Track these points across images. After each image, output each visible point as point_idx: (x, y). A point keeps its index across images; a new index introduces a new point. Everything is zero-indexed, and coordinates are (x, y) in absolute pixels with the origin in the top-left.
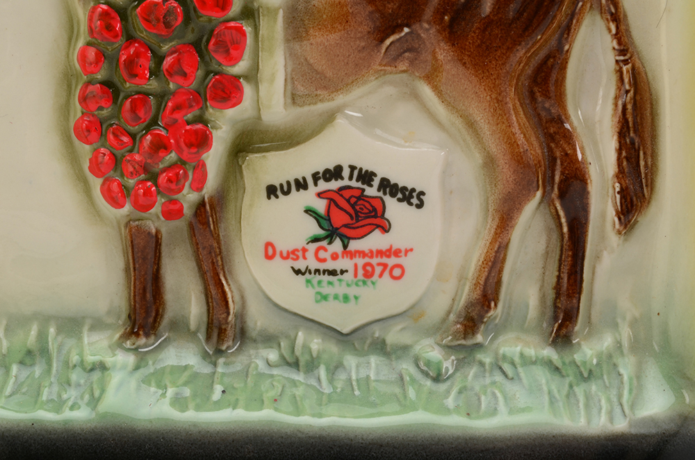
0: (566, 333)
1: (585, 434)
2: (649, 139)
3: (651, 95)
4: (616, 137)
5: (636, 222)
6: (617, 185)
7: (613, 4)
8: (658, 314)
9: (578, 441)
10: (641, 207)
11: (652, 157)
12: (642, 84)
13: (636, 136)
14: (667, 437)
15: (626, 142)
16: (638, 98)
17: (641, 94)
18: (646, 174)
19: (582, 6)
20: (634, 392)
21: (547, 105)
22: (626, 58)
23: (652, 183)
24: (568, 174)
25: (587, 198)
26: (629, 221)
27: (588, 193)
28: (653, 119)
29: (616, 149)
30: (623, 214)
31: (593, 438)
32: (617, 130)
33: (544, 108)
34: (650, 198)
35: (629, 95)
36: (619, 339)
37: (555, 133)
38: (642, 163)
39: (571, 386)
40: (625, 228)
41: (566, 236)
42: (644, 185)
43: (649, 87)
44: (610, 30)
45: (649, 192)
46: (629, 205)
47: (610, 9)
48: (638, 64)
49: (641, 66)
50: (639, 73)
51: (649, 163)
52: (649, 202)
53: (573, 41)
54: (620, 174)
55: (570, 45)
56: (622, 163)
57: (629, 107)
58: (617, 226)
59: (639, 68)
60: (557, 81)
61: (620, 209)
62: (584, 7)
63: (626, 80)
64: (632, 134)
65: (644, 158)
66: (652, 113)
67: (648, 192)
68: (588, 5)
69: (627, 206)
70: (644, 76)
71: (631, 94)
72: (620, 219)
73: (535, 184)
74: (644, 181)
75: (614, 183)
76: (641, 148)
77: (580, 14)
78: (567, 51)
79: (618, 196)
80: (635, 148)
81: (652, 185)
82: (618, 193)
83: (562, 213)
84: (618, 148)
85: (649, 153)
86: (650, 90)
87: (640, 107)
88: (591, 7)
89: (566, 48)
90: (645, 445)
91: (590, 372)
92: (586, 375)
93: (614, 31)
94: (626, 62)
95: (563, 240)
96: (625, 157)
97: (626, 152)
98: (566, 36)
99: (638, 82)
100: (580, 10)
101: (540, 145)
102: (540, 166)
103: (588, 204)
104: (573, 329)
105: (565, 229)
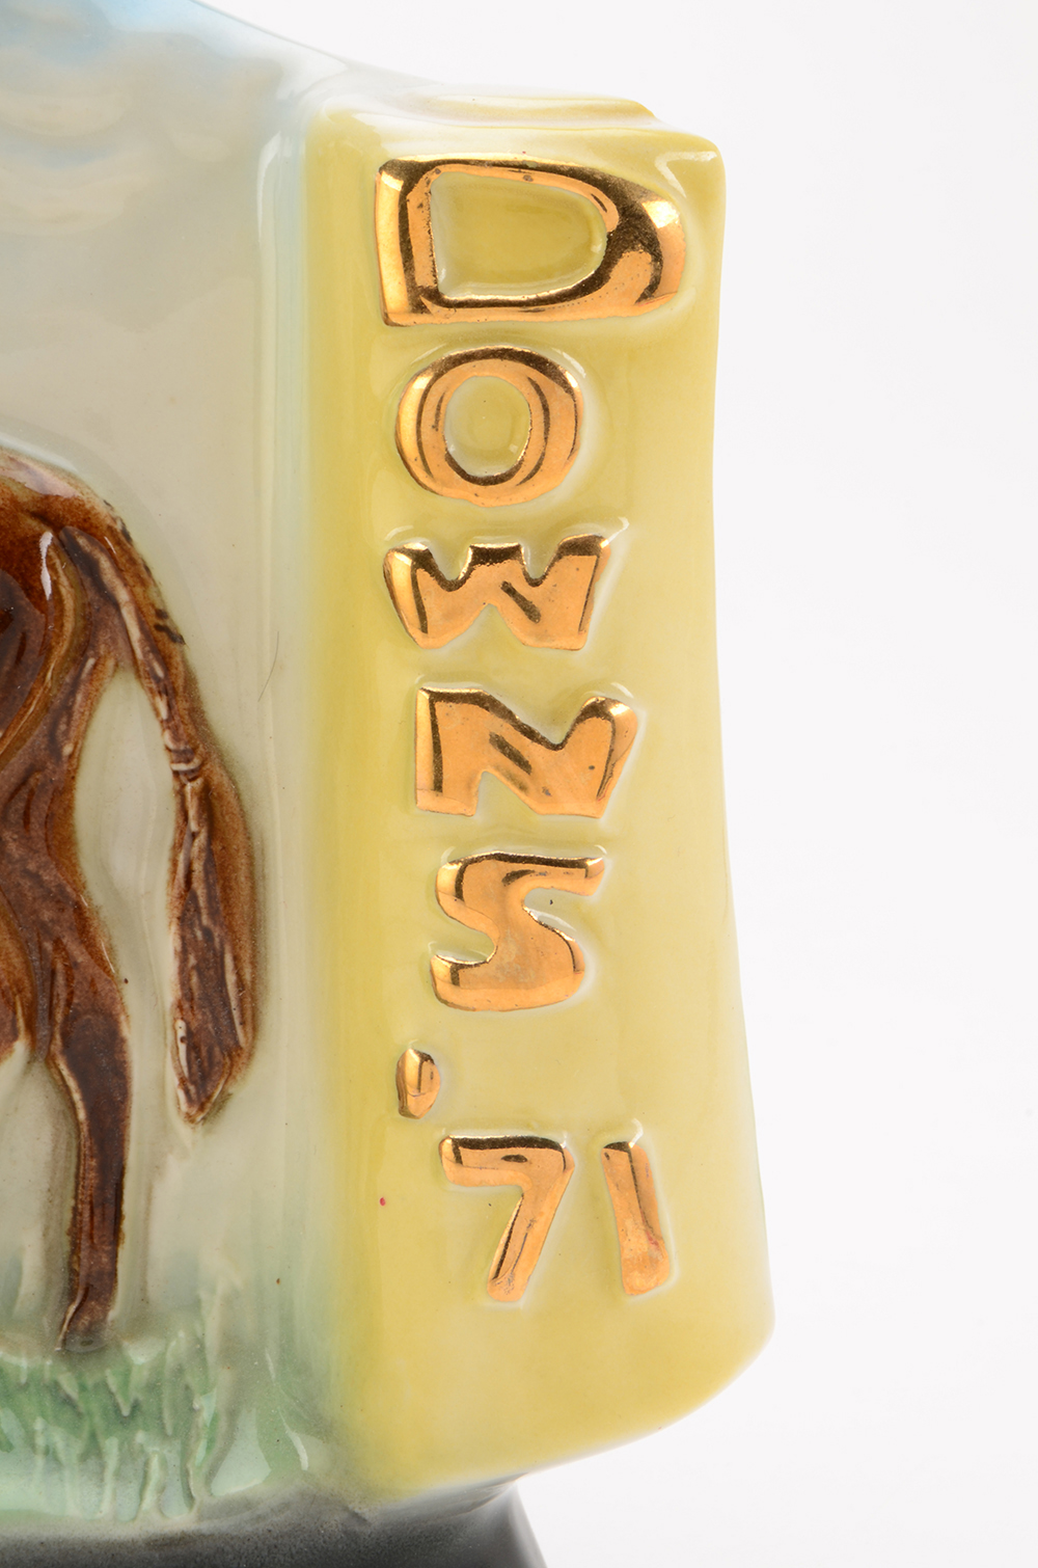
0: (91, 1324)
1: (107, 1538)
2: (246, 929)
3: (249, 838)
4: (174, 928)
5: (225, 1097)
6: (180, 1024)
7: (158, 660)
8: (278, 1281)
9: (91, 1552)
10: (232, 1065)
11: (254, 964)
12: (227, 818)
13: (215, 924)
14: (276, 1538)
15: (195, 937)
16: (217, 847)
17: (222, 840)
18: (241, 1001)
19: (95, 666)
20: (219, 1444)
21: (32, 866)
22: (191, 766)
23: (254, 1016)
24: (78, 1004)
25: (122, 1052)
26: (209, 1098)
27: (123, 1041)
28: (253, 888)
29: (175, 951)
30: (194, 1083)
31: (122, 1545)
32: (177, 913)
33: (27, 873)
34: (253, 1047)
35: (197, 843)
36: (199, 1334)
37: (52, 921)
38: (231, 978)
39: (93, 1436)
40: (202, 1108)
41: (85, 1129)
42: (237, 1021)
43: (245, 822)
44: (157, 713)
45: (250, 1035)
46: (206, 1064)
47: (153, 669)
48: (218, 777)
49: (225, 780)
50: (220, 797)
51: (248, 977)
52: (250, 1056)
53: (83, 735)
54: (187, 1002)
55: (76, 744)
56: (189, 980)
57: (198, 867)
58: (184, 1107)
59: (220, 785)
60: (49, 817)
61: (186, 1073)
62: (99, 667)
63: (192, 813)
64: (205, 920)
65: (236, 966)
66: (251, 877)
67: (245, 1033)
68: (110, 663)
69: (200, 1065)
70: (234, 802)
71: (201, 839)
72: (187, 1092)
73: (7, 1029)
74: (236, 1014)
75: (175, 1020)
76: (228, 948)
77: (91, 681)
78: (71, 756)
79: (182, 1047)
80: (214, 950)
81: (253, 1021)
82: (182, 1040)
83: (72, 1083)
84: (179, 949)
85: (246, 956)
86: (245, 829)
87: (222, 865)
88: (117, 665)
89: (68, 749)
90: (230, 1556)
91: (136, 1407)
92: (126, 1412)
93: (164, 714)
94: (192, 775)
95: (79, 1136)
96: (193, 968)
97: (197, 957)
98: (63, 727)
99: (218, 815)
100: (91, 674)
101: (21, 948)
102: (20, 991)
103: (125, 1062)
104: (105, 1315)
105: (82, 1115)
